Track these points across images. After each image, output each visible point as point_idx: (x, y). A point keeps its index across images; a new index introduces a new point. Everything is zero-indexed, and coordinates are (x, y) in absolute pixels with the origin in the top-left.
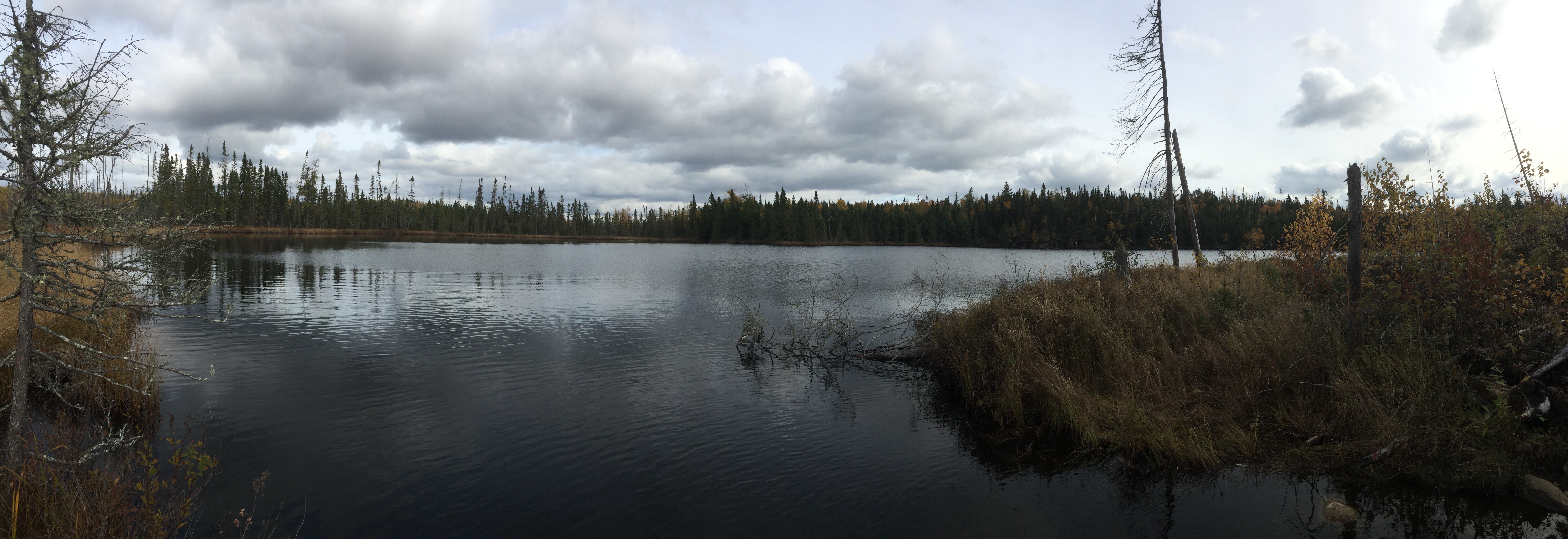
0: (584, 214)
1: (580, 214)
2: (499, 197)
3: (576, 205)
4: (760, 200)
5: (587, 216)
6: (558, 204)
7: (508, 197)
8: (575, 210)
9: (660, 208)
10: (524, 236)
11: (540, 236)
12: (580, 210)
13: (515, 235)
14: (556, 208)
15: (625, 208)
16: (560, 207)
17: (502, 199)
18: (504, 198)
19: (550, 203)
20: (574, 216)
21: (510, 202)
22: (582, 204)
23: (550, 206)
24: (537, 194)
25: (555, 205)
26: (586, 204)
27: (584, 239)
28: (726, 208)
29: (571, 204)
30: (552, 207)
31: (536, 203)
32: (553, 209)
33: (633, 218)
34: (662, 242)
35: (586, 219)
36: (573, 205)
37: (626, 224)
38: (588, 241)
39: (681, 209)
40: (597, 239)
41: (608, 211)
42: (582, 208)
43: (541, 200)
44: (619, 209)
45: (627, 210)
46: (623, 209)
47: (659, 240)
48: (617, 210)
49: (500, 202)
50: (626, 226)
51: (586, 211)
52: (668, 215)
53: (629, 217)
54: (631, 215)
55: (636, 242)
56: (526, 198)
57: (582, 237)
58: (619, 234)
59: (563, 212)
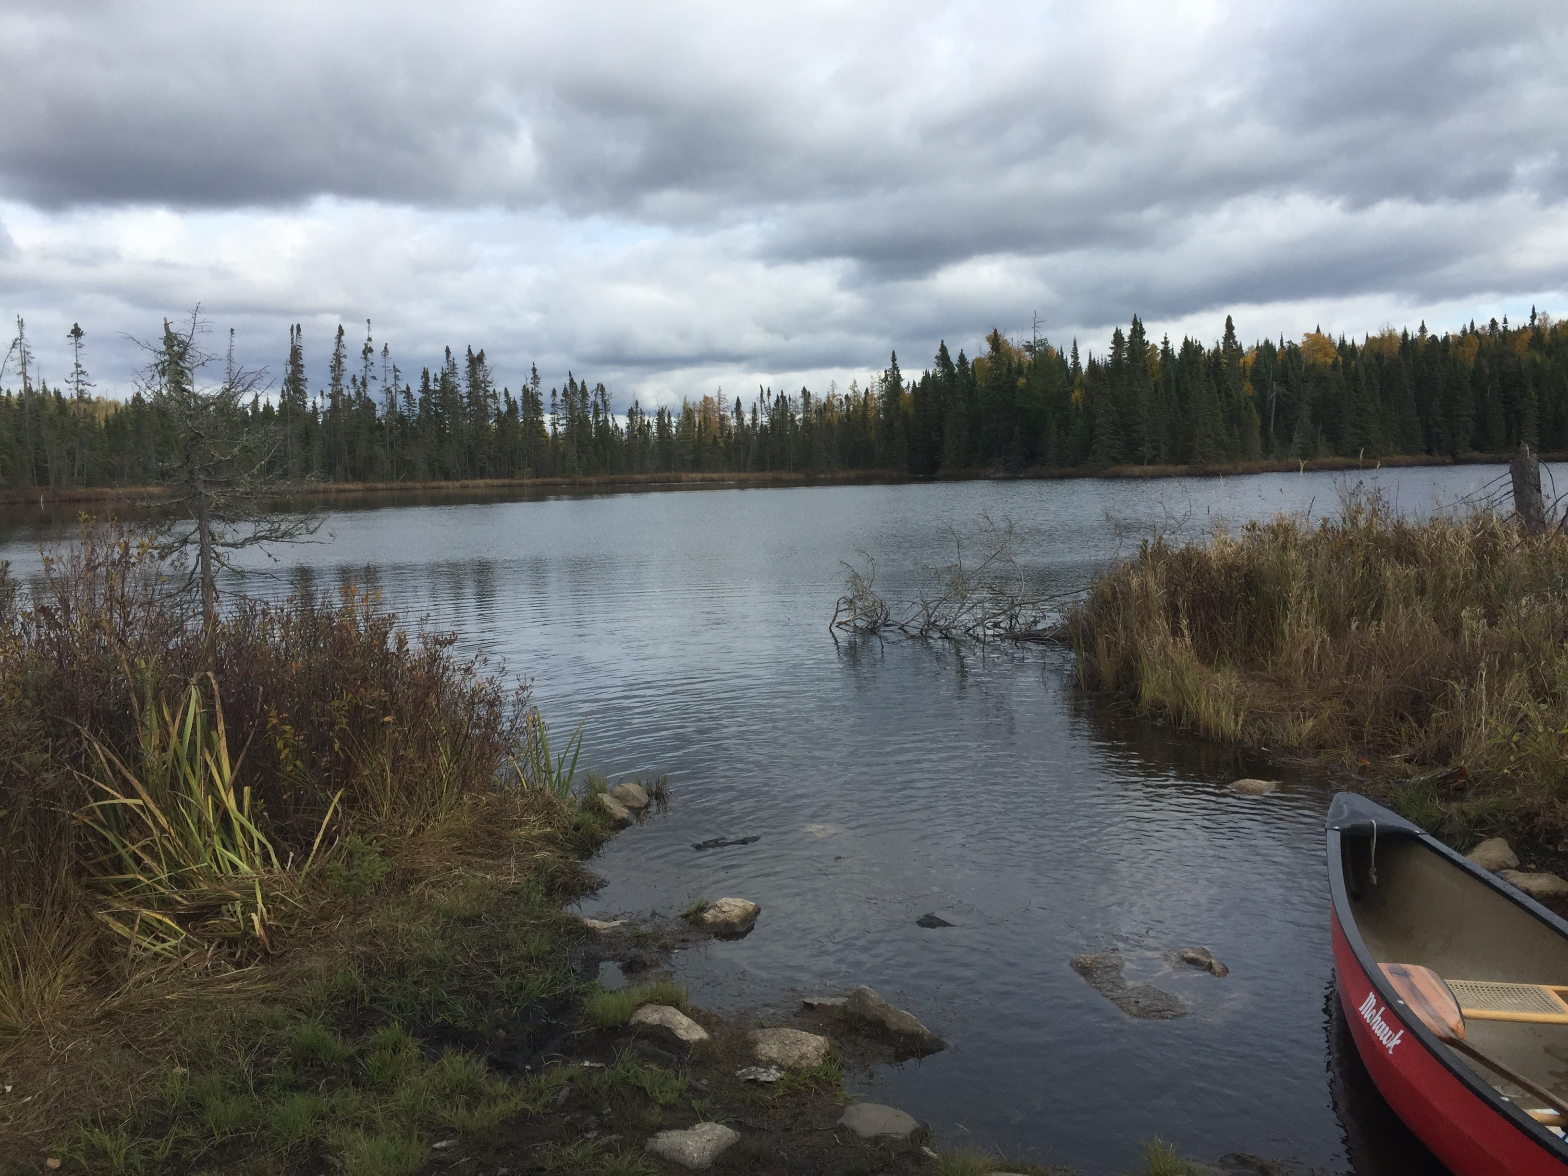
0: (596, 415)
1: (587, 417)
2: (354, 380)
3: (574, 393)
4: (1075, 356)
5: (606, 421)
6: (525, 390)
7: (380, 377)
8: (571, 408)
9: (804, 391)
10: (435, 484)
11: (480, 482)
12: (585, 406)
13: (409, 484)
14: (519, 403)
15: (712, 394)
16: (531, 400)
17: (364, 384)
18: (369, 380)
19: (500, 389)
20: (571, 421)
21: (388, 391)
22: (591, 387)
23: (502, 398)
24: (462, 365)
25: (516, 394)
26: (601, 388)
27: (599, 484)
28: (980, 383)
29: (559, 393)
30: (508, 401)
31: (463, 388)
32: (512, 406)
33: (733, 422)
34: (810, 482)
35: (603, 429)
36: (565, 393)
37: (715, 437)
38: (611, 489)
39: (863, 391)
40: (638, 482)
41: (663, 404)
42: (592, 398)
43: (477, 383)
44: (696, 398)
45: (716, 400)
46: (706, 398)
47: (801, 476)
48: (690, 400)
49: (358, 394)
50: (715, 443)
51: (604, 406)
52: (825, 408)
53: (723, 418)
54: (729, 414)
55: (742, 485)
56: (431, 377)
57: (592, 479)
58: (697, 465)
59: (538, 412)
